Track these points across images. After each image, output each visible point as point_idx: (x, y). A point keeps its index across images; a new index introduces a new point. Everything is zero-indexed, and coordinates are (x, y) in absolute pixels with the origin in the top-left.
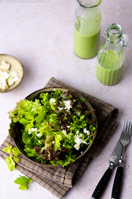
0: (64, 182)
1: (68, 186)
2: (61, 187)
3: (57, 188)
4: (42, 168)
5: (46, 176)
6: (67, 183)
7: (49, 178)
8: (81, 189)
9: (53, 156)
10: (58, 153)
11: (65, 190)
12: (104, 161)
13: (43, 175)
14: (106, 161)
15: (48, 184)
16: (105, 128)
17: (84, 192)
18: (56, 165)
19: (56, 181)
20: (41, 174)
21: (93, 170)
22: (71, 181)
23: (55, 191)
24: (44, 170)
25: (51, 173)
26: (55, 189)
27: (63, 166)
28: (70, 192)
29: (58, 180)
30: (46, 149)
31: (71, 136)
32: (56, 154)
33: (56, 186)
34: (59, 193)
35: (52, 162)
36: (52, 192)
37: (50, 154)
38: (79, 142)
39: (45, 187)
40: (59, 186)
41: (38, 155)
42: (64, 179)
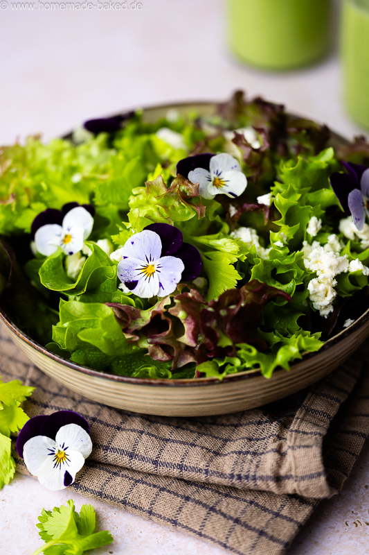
0: (283, 472)
1: (303, 484)
2: (265, 509)
3: (248, 513)
4: (153, 436)
5: (181, 467)
6: (300, 472)
7: (200, 470)
9: (208, 324)
10: (232, 307)
11: (291, 520)
13: (164, 464)
15: (199, 502)
18: (228, 374)
19: (239, 477)
20: (155, 463)
22: (316, 452)
23: (238, 528)
24: (167, 440)
25: (207, 449)
26: (237, 521)
27: (266, 371)
28: (320, 541)
29: (248, 467)
30: (168, 302)
31: (285, 239)
32: (223, 313)
33: (242, 505)
34: (262, 533)
35: (207, 369)
36: (223, 541)
37: (192, 326)
38: (331, 267)
39: (181, 518)
40: (257, 505)
41: (128, 336)
42: (276, 456)
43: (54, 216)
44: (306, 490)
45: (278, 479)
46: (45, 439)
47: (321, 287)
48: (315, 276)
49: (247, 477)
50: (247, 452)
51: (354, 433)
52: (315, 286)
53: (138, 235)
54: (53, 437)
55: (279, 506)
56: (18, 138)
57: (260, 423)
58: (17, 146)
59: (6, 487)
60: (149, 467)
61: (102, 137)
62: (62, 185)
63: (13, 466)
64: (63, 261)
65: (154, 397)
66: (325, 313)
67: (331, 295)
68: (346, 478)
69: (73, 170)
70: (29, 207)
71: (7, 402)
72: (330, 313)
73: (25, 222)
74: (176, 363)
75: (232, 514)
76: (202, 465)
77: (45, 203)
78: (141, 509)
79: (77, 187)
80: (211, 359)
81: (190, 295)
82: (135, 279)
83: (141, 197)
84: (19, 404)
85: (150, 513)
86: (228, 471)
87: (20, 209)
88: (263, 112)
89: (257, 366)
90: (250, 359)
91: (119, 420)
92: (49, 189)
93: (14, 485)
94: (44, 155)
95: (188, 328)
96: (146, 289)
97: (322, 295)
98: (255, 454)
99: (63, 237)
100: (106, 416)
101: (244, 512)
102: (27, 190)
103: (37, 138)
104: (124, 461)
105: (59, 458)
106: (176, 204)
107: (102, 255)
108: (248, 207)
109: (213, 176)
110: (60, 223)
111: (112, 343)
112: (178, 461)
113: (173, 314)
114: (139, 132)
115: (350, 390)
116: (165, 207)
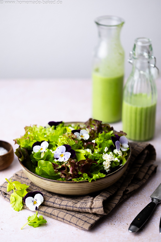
0: (92, 207)
1: (97, 210)
2: (87, 217)
4: (60, 199)
5: (66, 206)
6: (97, 207)
7: (71, 206)
8: (116, 223)
9: (76, 168)
10: (82, 164)
11: (94, 219)
12: (144, 200)
14: (147, 199)
15: (70, 214)
16: (140, 166)
17: (120, 226)
18: (80, 181)
19: (81, 208)
20: (60, 205)
21: (130, 207)
23: (80, 220)
24: (63, 200)
25: (73, 202)
26: (80, 219)
29: (83, 206)
30: (66, 163)
31: (98, 151)
32: (80, 165)
33: (81, 216)
34: (86, 221)
35: (75, 180)
36: (75, 223)
37: (72, 169)
38: (109, 159)
39: (65, 218)
40: (85, 216)
41: (55, 170)
42: (91, 203)
43: (38, 143)
44: (98, 211)
45: (91, 209)
46: (31, 198)
47: (106, 164)
48: (105, 161)
49: (83, 208)
50: (84, 203)
51: (113, 203)
52: (105, 163)
53: (60, 147)
54: (33, 197)
55: (91, 216)
56: (31, 125)
57: (88, 198)
58: (30, 127)
59: (20, 211)
60: (58, 206)
61: (53, 127)
62: (41, 136)
63: (22, 205)
64: (40, 154)
65: (60, 186)
66: (107, 171)
67: (109, 166)
68: (109, 212)
69: (45, 134)
70: (32, 141)
71: (22, 188)
72: (109, 171)
73: (31, 145)
74: (67, 179)
75: (78, 217)
76: (72, 205)
77: (37, 140)
78: (55, 216)
79: (46, 137)
80: (76, 178)
81: (72, 161)
82: (58, 157)
83: (62, 139)
84: (25, 189)
85: (57, 217)
86: (78, 206)
87: (30, 142)
88: (96, 122)
89: (88, 179)
90: (86, 177)
91: (51, 196)
92: (38, 137)
93: (22, 211)
94: (37, 129)
95: (71, 169)
96: (61, 160)
97: (107, 166)
98: (86, 203)
99: (40, 149)
100: (48, 194)
101: (81, 217)
102: (32, 137)
103: (36, 125)
104: (52, 204)
105: (34, 203)
106: (70, 140)
107: (50, 152)
108: (89, 143)
109: (81, 135)
110: (40, 145)
111: (51, 172)
112: (66, 204)
113: (67, 166)
114: (63, 126)
115: (113, 193)
116: (67, 141)
